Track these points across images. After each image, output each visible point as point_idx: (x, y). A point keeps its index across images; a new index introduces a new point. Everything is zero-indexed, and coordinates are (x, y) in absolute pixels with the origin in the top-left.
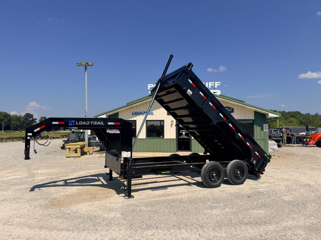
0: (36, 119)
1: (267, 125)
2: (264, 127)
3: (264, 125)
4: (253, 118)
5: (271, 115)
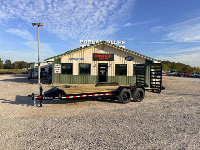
0: (3, 61)
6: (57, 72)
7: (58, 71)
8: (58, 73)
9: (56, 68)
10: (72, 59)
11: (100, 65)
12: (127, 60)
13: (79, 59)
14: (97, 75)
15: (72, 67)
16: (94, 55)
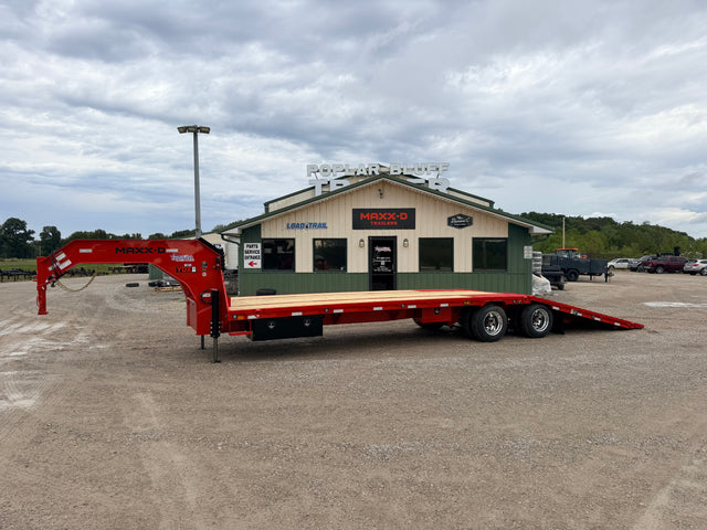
0: (33, 232)
6: (251, 264)
7: (255, 261)
8: (255, 266)
9: (247, 252)
10: (295, 226)
11: (374, 242)
12: (453, 225)
13: (315, 226)
14: (367, 271)
15: (293, 248)
16: (356, 212)
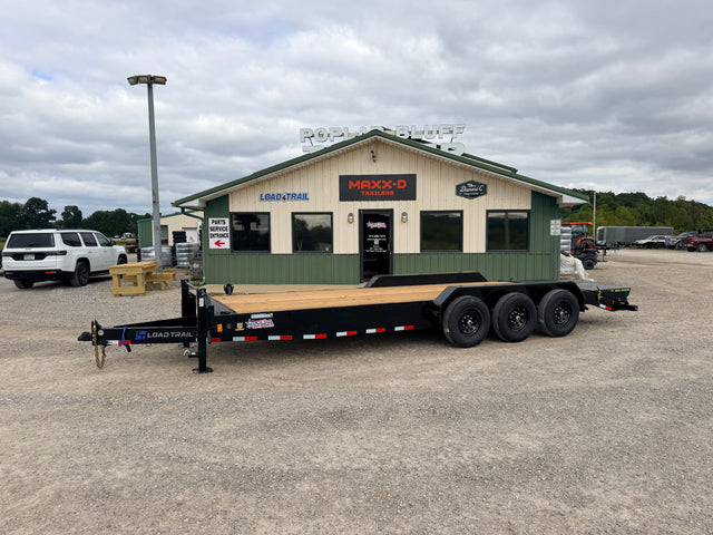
0: (55, 212)
1: (559, 222)
2: (552, 227)
3: (552, 222)
4: (529, 208)
5: (567, 200)
